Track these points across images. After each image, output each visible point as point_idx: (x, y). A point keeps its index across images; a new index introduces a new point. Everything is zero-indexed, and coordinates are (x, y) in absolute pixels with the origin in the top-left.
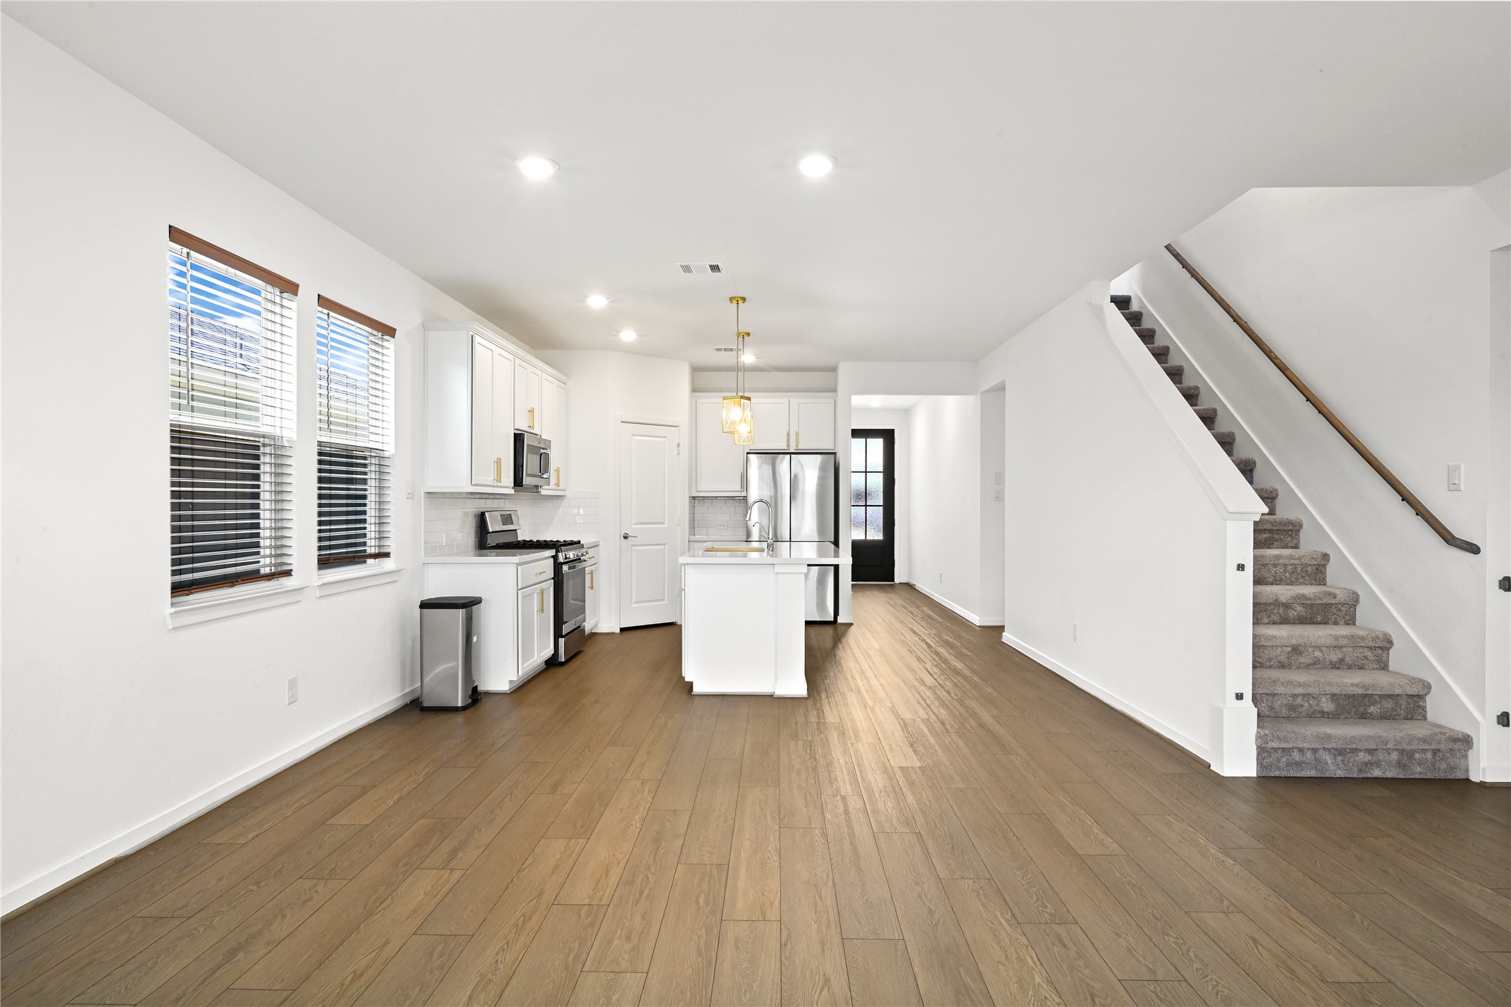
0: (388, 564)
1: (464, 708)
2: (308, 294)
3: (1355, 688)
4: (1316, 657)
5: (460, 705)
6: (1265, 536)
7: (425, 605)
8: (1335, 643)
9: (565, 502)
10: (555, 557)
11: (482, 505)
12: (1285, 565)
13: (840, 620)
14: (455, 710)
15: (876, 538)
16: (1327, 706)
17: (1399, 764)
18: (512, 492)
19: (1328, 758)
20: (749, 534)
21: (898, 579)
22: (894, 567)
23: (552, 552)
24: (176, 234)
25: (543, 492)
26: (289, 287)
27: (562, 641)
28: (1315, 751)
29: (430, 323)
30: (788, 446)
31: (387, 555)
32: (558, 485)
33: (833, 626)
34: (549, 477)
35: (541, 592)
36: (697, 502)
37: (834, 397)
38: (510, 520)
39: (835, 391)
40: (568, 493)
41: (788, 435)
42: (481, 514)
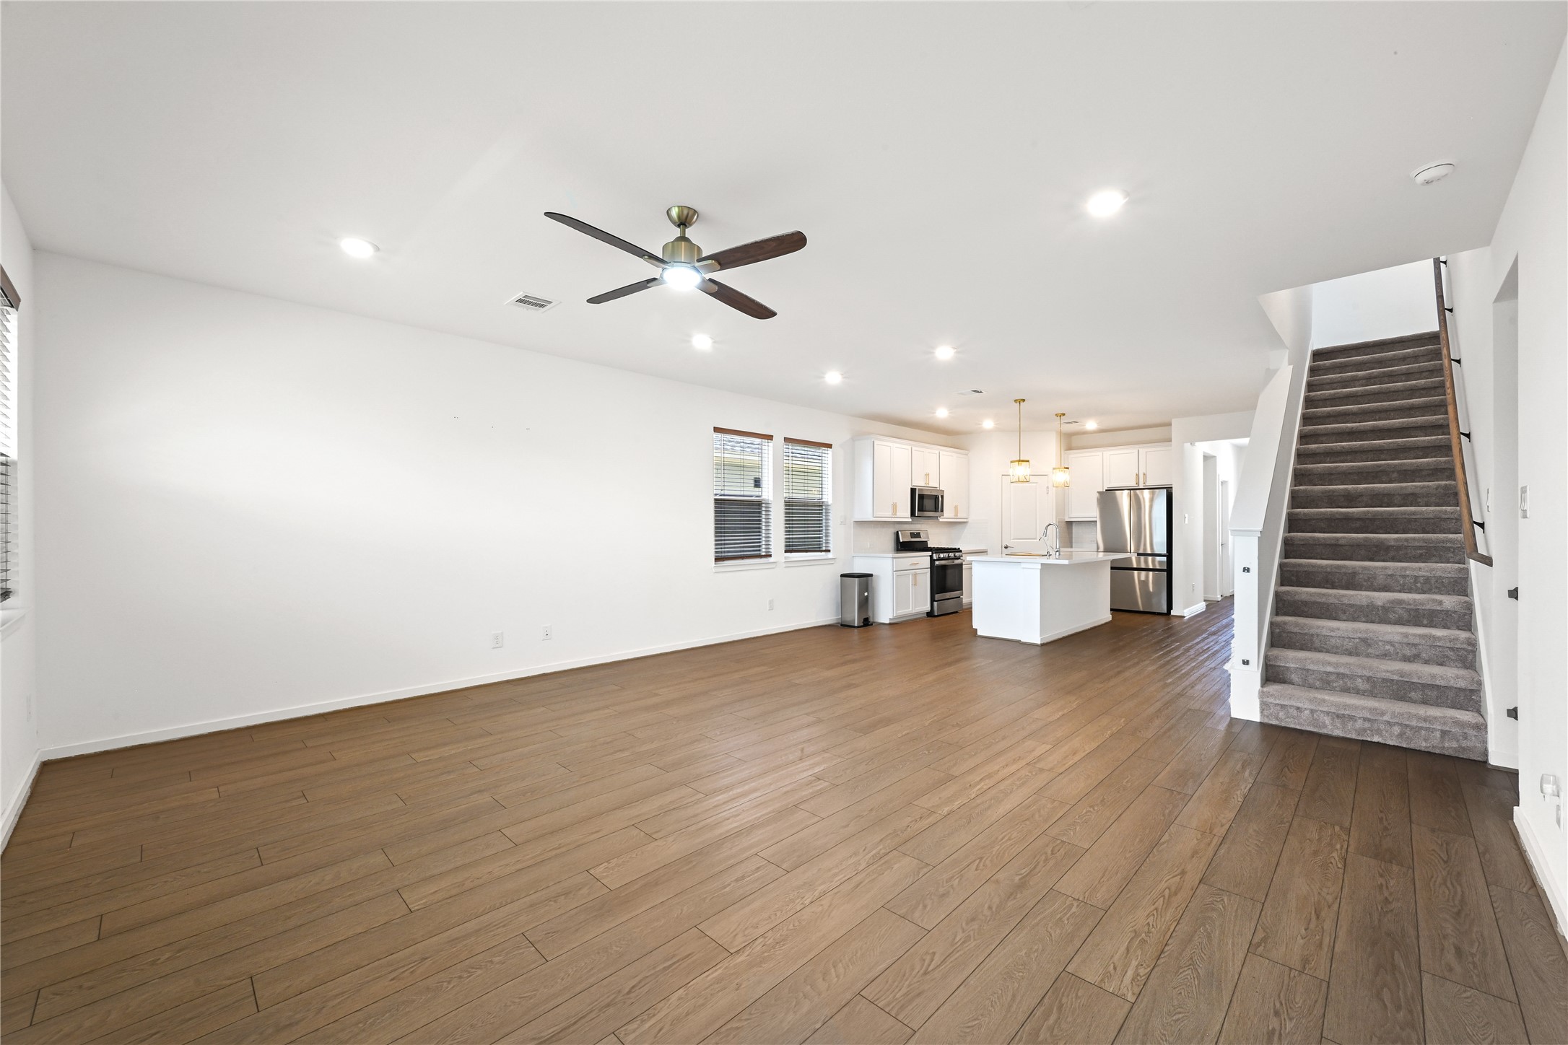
0: (830, 555)
1: (858, 627)
2: (779, 439)
3: (1388, 674)
4: (1386, 650)
5: (856, 625)
6: (1419, 552)
7: (842, 576)
8: (1405, 640)
9: (969, 524)
10: (931, 557)
11: (898, 528)
12: (1416, 577)
13: (1173, 613)
14: (854, 627)
16: (1360, 684)
17: (1401, 735)
18: (910, 520)
19: (1327, 720)
20: (1098, 548)
23: (930, 553)
24: (717, 430)
25: (941, 520)
26: (770, 438)
27: (936, 603)
28: (1312, 711)
29: (857, 436)
30: (1138, 483)
31: (829, 551)
32: (956, 515)
33: (1167, 617)
34: (942, 511)
35: (916, 574)
36: (1074, 525)
37: (1171, 446)
38: (918, 535)
39: (1171, 441)
40: (970, 520)
41: (1138, 475)
42: (897, 532)
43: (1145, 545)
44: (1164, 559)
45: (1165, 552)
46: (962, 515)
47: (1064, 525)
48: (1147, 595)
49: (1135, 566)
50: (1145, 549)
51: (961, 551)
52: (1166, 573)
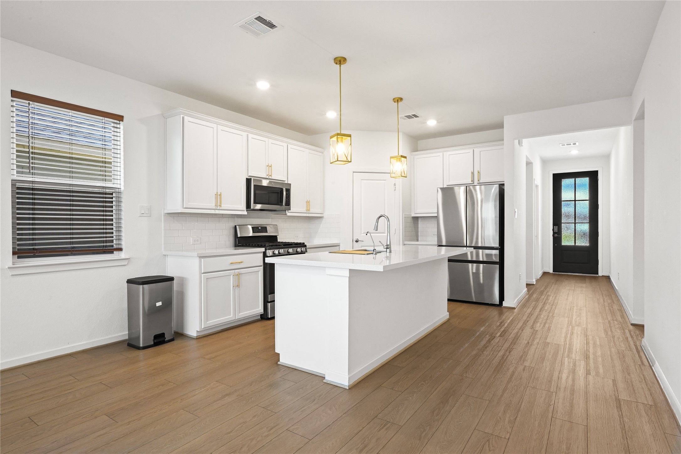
0: (122, 255)
1: (145, 348)
5: (141, 346)
7: (129, 281)
9: (324, 221)
10: (266, 253)
11: (233, 221)
13: (505, 304)
15: (583, 244)
18: (245, 213)
21: (600, 273)
22: (598, 264)
23: (263, 250)
27: (269, 305)
30: (473, 179)
31: (120, 251)
32: (309, 210)
33: (499, 308)
34: (288, 203)
35: (239, 275)
36: (420, 220)
37: (503, 144)
38: (264, 229)
39: (503, 140)
40: (325, 215)
41: (473, 173)
42: (236, 226)
43: (477, 238)
44: (497, 252)
45: (497, 245)
46: (315, 210)
47: (410, 220)
48: (480, 288)
49: (470, 259)
50: (477, 242)
51: (305, 246)
52: (498, 266)
